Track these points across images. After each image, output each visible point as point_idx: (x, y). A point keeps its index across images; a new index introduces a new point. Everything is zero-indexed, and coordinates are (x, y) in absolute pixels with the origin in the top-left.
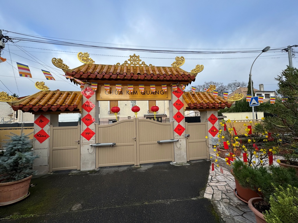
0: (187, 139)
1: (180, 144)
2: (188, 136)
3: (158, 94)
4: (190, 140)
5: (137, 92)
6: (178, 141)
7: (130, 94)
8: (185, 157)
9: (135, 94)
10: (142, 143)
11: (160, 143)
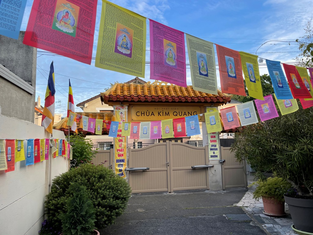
0: (223, 164)
1: (215, 170)
2: (223, 161)
3: (191, 115)
4: (226, 166)
5: (168, 113)
6: (213, 167)
7: (162, 115)
8: (221, 184)
9: (167, 115)
10: (175, 168)
11: (194, 169)
